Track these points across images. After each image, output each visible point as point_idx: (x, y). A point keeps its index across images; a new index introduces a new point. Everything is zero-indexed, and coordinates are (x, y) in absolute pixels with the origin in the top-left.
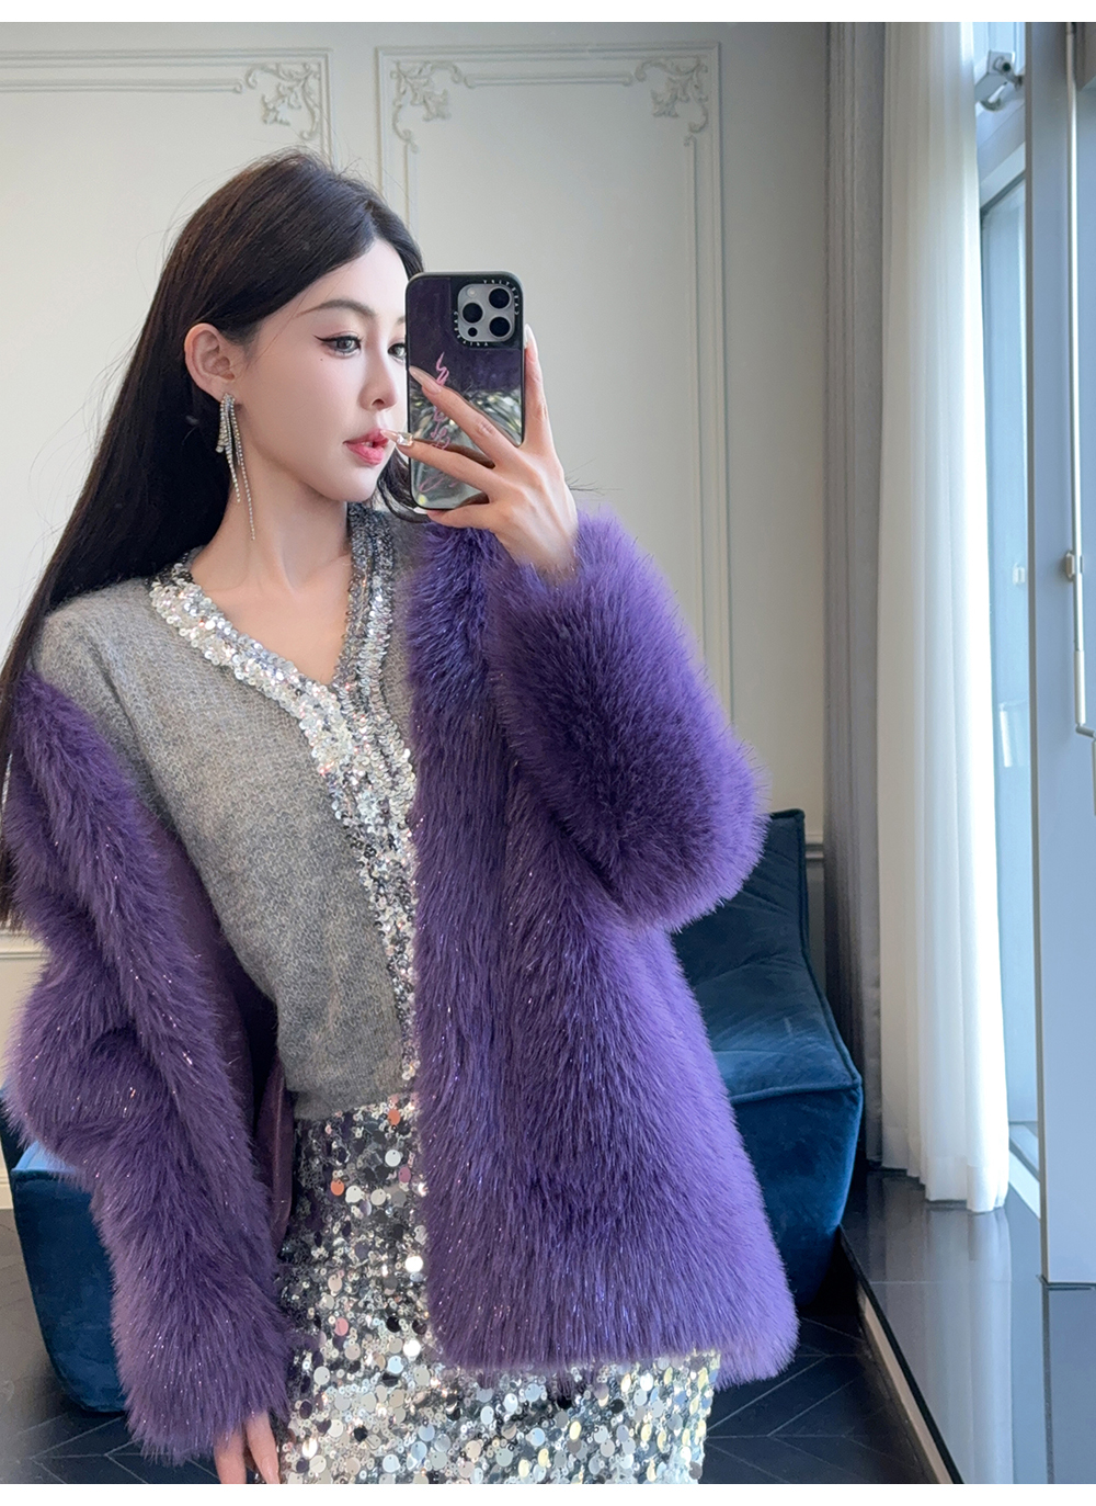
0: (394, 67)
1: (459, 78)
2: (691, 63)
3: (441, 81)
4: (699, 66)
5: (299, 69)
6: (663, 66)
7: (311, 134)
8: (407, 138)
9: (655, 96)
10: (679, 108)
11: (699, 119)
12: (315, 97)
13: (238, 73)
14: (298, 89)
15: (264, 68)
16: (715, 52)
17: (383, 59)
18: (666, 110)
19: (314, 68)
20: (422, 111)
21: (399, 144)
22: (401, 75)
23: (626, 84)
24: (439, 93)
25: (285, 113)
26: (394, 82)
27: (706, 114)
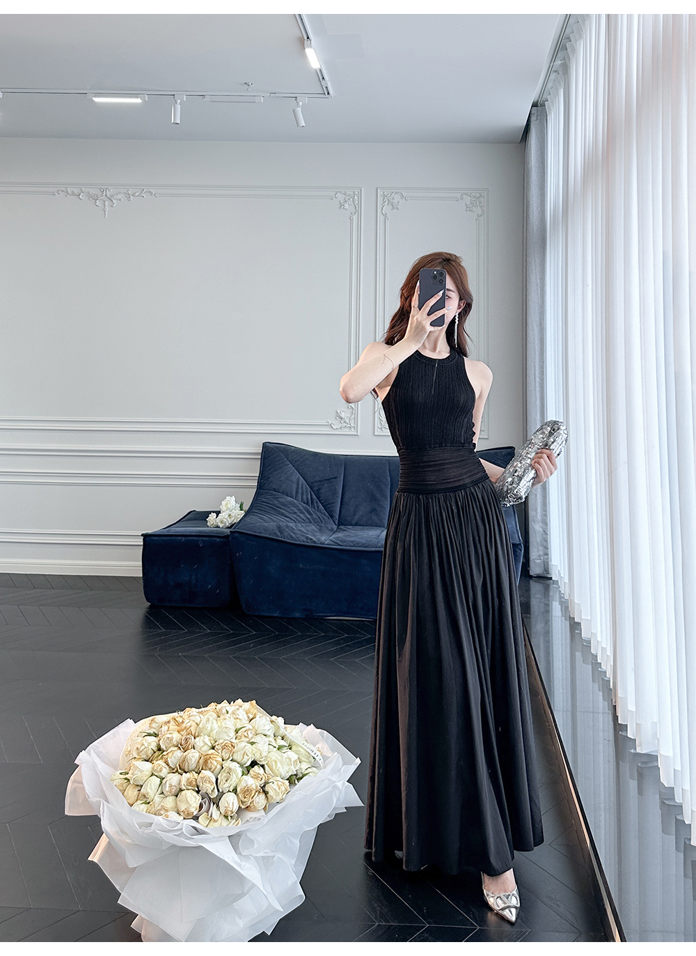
0: (382, 193)
1: (403, 197)
2: (478, 195)
3: (397, 198)
4: (481, 196)
5: (352, 193)
6: (469, 196)
7: (355, 213)
8: (385, 215)
9: (466, 205)
10: (474, 209)
11: (480, 213)
12: (356, 202)
13: (333, 194)
14: (351, 199)
15: (340, 192)
16: (486, 193)
17: (379, 190)
19: (356, 193)
20: (391, 207)
21: (382, 218)
22: (384, 196)
23: (458, 201)
24: (396, 202)
25: (346, 206)
26: (382, 198)
27: (483, 211)
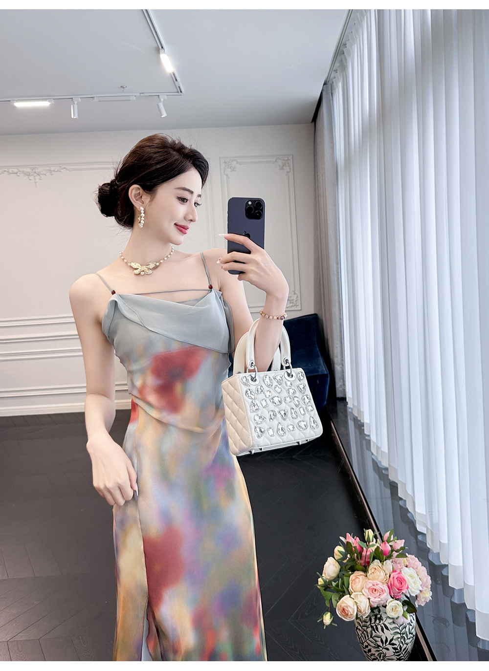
0: (223, 161)
1: (237, 163)
2: (287, 159)
3: (234, 164)
4: (288, 159)
6: (281, 160)
8: (227, 175)
9: (279, 165)
10: (284, 168)
11: (289, 170)
16: (291, 157)
17: (221, 159)
18: (282, 168)
20: (230, 169)
21: (225, 177)
23: (274, 163)
24: (233, 166)
26: (224, 164)
27: (290, 169)
